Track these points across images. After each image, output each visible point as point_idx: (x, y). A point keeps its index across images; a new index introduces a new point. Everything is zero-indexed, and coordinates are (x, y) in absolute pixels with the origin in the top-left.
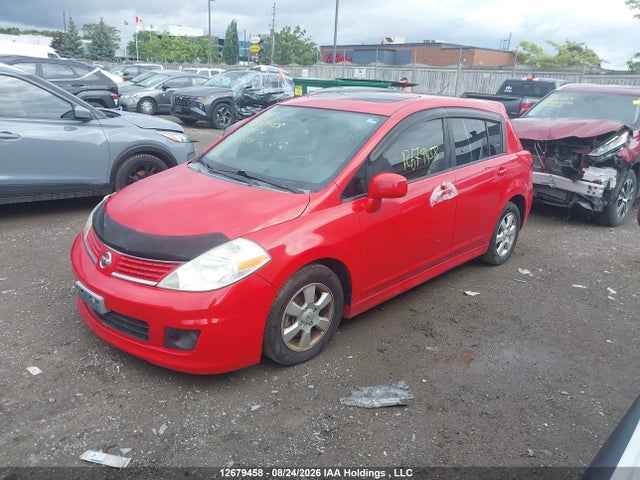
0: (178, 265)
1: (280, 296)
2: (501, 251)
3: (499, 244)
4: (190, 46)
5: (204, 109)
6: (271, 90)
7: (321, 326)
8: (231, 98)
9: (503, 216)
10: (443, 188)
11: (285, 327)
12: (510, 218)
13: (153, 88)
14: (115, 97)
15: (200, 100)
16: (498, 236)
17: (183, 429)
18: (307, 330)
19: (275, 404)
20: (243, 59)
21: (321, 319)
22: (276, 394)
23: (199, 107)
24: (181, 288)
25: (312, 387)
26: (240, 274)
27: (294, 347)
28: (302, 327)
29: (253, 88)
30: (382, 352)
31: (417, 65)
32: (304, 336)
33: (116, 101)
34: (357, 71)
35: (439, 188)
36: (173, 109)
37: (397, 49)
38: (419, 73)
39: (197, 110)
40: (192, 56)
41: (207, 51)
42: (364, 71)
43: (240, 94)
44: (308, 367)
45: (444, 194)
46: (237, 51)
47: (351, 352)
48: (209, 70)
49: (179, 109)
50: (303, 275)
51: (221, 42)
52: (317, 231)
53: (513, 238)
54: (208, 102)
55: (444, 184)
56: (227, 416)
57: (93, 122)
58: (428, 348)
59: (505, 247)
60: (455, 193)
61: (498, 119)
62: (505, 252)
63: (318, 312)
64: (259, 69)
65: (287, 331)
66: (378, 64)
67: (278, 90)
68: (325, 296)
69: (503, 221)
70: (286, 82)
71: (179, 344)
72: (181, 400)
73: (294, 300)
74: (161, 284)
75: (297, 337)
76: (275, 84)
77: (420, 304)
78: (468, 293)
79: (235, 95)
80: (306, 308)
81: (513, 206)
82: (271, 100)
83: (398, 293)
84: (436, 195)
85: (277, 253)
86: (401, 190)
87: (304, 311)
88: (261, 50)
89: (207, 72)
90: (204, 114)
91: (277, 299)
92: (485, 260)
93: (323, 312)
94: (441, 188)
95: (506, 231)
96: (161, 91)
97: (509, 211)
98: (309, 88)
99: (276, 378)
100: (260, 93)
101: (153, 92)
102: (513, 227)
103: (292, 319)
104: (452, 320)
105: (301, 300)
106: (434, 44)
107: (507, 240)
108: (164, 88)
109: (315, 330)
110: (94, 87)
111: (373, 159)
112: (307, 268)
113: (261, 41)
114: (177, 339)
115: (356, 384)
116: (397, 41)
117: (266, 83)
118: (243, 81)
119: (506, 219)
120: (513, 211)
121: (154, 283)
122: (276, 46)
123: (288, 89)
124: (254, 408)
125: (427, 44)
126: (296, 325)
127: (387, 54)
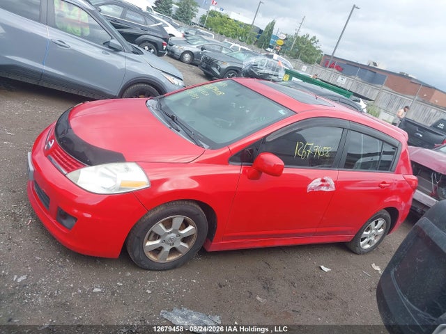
0: (84, 166)
1: (150, 216)
2: (364, 244)
3: (365, 238)
4: (238, 28)
5: (219, 71)
6: (270, 72)
7: (180, 250)
8: (241, 69)
9: (375, 218)
10: (323, 181)
11: (148, 240)
12: (381, 222)
13: (195, 46)
14: (165, 45)
15: (219, 63)
16: (365, 233)
17: (35, 285)
18: (167, 248)
19: (113, 294)
20: (271, 47)
21: (182, 244)
22: (119, 286)
23: (217, 68)
24: (77, 184)
25: (149, 292)
26: (120, 189)
27: (152, 257)
28: (163, 245)
29: (258, 67)
30: (221, 286)
31: (384, 87)
32: (162, 252)
33: (165, 47)
34: (340, 78)
35: (319, 180)
36: (201, 64)
37: (377, 72)
38: (384, 93)
39: (215, 69)
40: (236, 35)
41: (247, 35)
42: (345, 80)
43: (247, 68)
44: (157, 276)
45: (322, 185)
46: (269, 41)
47: (197, 277)
48: (240, 47)
49: (204, 65)
50: (175, 207)
51: (261, 31)
52: (194, 178)
53: (378, 238)
54: (224, 66)
55: (325, 178)
56: (72, 288)
57: (121, 53)
58: (258, 298)
59: (369, 242)
60: (332, 188)
61: (397, 143)
62: (368, 246)
63: (181, 237)
64: (271, 57)
65: (149, 243)
66: (357, 78)
67: (274, 73)
68: (190, 227)
69: (373, 223)
70: (282, 70)
71: (65, 222)
72: (51, 262)
73: (163, 223)
74: (69, 176)
75: (157, 251)
76: (274, 69)
77: (276, 261)
78: (322, 267)
79: (244, 67)
80: (171, 232)
81: (387, 214)
82: (268, 78)
83: (258, 246)
84: (315, 184)
85: (155, 184)
86: (276, 171)
87: (168, 233)
88: (284, 45)
89: (238, 48)
90: (219, 74)
91: (146, 218)
92: (349, 247)
93: (185, 240)
94: (321, 180)
95: (373, 231)
96: (200, 50)
97: (380, 216)
98: (294, 78)
99: (129, 274)
100: (262, 71)
101: (194, 49)
102: (382, 230)
103: (157, 237)
104: (293, 284)
105: (168, 224)
106: (407, 77)
107: (372, 238)
108: (202, 49)
109: (174, 251)
110: (156, 34)
111: (268, 140)
112: (180, 203)
113: (286, 39)
114: (65, 218)
115: (181, 304)
116: (380, 67)
117: (268, 66)
118: (253, 60)
119: (377, 223)
120: (385, 218)
121: (65, 172)
122: (295, 45)
123: (282, 74)
124: (96, 290)
125: (401, 75)
126: (157, 242)
127: (369, 74)
